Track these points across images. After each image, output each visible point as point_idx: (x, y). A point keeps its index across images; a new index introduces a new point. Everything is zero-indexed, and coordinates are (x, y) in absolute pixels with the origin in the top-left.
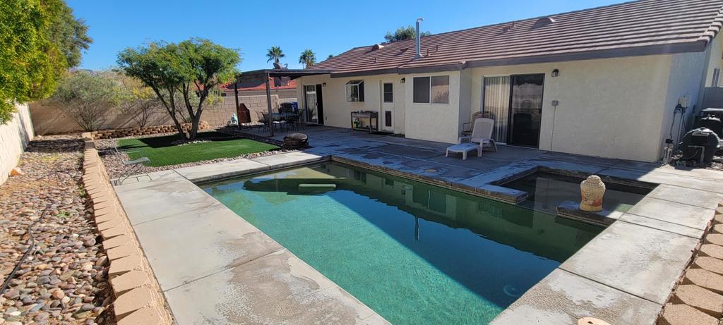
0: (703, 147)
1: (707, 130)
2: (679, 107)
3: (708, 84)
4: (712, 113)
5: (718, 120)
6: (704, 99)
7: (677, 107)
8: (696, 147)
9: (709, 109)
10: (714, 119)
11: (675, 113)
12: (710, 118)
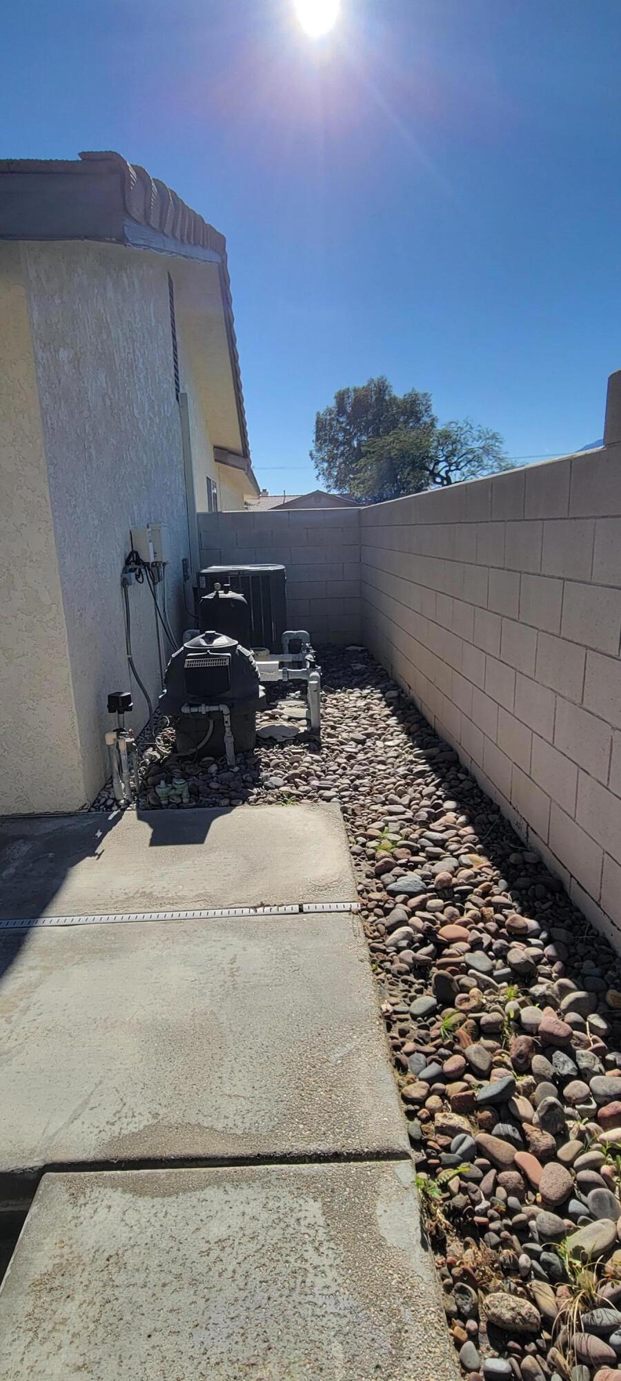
0: (225, 709)
1: (223, 641)
2: (134, 562)
3: (202, 507)
4: (222, 577)
5: (239, 596)
6: (201, 544)
7: (127, 562)
8: (203, 709)
9: (215, 568)
10: (231, 594)
11: (125, 583)
12: (222, 594)
